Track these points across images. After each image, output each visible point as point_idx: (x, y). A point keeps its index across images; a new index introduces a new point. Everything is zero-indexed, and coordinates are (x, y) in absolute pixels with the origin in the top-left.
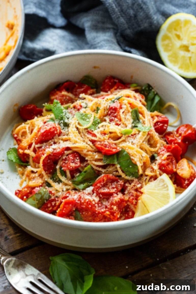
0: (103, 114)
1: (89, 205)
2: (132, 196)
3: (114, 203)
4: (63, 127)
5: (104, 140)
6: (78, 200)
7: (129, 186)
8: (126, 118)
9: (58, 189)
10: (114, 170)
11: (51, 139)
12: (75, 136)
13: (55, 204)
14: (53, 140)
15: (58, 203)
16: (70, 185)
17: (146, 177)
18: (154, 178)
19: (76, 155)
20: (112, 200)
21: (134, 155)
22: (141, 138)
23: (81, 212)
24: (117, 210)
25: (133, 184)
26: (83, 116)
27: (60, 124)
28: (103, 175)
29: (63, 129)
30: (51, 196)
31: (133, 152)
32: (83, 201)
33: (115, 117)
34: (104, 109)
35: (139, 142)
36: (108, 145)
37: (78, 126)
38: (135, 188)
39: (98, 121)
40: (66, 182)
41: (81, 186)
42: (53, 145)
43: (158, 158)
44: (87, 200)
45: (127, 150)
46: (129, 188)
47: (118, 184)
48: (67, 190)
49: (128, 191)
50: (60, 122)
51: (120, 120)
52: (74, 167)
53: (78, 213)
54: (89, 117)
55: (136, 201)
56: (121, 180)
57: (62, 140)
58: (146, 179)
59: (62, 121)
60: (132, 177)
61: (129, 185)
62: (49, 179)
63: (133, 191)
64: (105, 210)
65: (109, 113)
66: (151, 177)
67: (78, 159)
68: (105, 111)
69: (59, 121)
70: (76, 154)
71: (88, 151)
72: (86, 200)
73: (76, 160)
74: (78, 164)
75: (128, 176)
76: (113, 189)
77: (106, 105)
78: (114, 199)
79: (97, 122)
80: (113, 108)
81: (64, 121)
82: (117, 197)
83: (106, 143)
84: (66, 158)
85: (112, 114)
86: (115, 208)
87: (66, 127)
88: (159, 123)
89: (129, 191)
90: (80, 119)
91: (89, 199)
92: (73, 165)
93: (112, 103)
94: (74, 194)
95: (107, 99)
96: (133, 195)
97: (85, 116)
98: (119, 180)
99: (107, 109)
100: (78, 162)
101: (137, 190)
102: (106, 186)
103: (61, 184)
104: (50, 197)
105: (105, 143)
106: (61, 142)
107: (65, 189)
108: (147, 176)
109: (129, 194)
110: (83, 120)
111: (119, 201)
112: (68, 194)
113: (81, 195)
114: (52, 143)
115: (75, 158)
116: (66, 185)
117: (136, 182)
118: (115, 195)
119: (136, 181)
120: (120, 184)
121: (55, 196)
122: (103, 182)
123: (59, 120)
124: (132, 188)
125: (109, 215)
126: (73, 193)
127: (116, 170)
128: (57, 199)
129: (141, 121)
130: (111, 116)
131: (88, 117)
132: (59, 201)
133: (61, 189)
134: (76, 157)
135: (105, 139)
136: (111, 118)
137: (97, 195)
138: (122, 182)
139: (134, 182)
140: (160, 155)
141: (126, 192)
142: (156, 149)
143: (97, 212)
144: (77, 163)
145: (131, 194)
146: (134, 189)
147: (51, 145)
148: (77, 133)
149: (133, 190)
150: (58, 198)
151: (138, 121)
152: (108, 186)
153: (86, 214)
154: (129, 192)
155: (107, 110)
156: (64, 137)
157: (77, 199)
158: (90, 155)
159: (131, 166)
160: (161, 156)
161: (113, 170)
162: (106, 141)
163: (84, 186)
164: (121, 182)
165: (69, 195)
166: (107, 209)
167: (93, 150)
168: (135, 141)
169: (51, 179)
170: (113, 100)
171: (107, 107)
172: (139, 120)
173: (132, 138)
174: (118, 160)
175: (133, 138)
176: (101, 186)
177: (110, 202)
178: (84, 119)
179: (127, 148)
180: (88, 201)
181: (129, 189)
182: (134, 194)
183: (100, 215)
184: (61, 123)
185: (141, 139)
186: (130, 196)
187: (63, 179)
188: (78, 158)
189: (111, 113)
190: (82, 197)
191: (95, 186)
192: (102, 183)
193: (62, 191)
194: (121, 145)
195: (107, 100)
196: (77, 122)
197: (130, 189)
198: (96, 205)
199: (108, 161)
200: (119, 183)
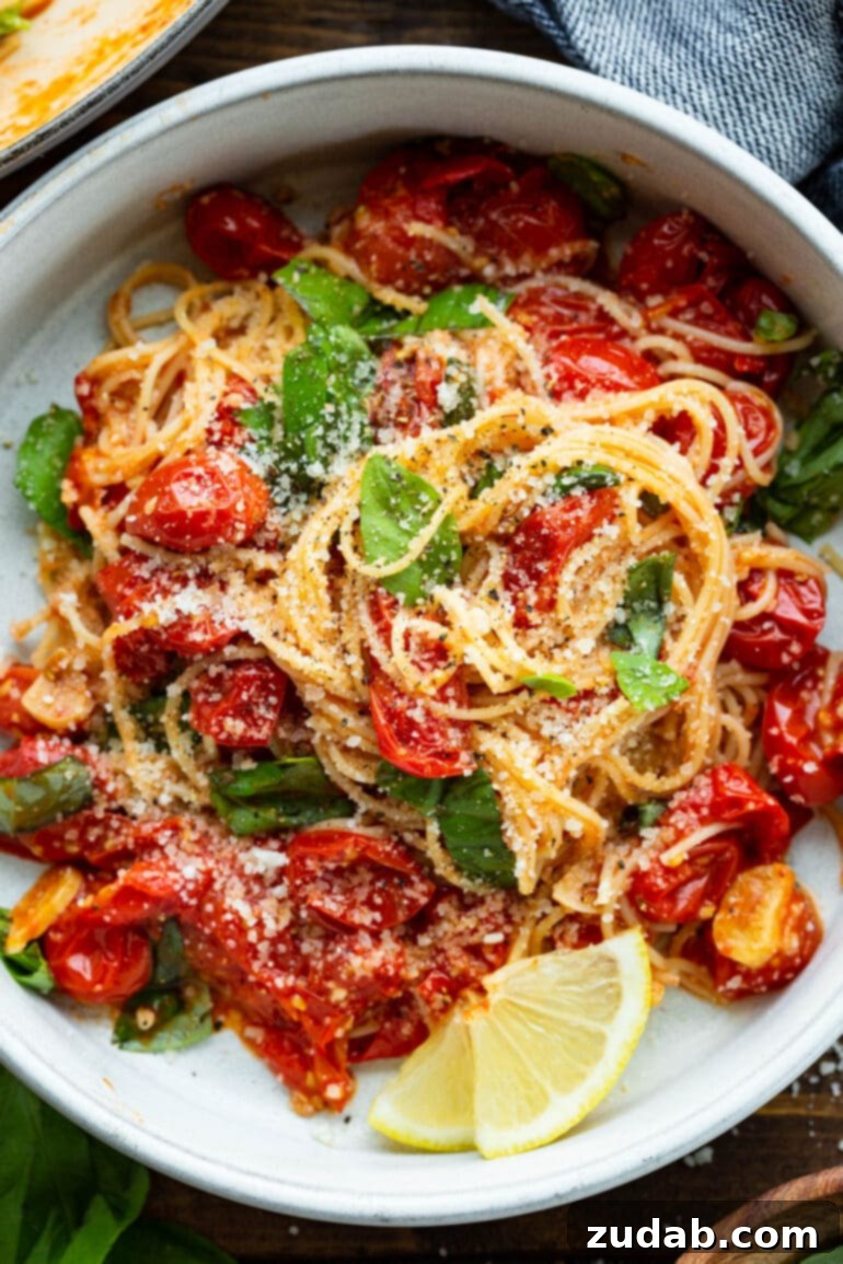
0: (489, 528)
1: (226, 938)
2: (441, 968)
3: (344, 976)
4: (288, 493)
5: (413, 693)
6: (192, 894)
7: (449, 921)
8: (592, 592)
9: (138, 785)
10: (412, 826)
11: (192, 553)
12: (303, 597)
13: (101, 839)
14: (202, 560)
15: (111, 844)
16: (197, 789)
17: (549, 909)
18: (581, 923)
19: (272, 686)
20: (340, 957)
21: (522, 822)
22: (608, 731)
23: (192, 936)
24: (343, 1005)
25: (468, 922)
26: (396, 493)
27: (280, 475)
28: (351, 824)
29: (286, 503)
30: (96, 799)
31: (520, 806)
32: (209, 908)
33: (536, 576)
34: (505, 511)
35: (586, 748)
36: (419, 731)
37: (345, 547)
38: (474, 939)
39: (450, 556)
40: (188, 767)
41: (244, 818)
42: (192, 586)
43: (650, 834)
44: (228, 917)
45: (502, 783)
46: (446, 926)
47: (404, 896)
48: (180, 804)
49: (435, 937)
50: (283, 466)
51: (550, 605)
52: (236, 738)
53: (176, 935)
54: (424, 505)
55: (448, 999)
56: (422, 880)
57: (246, 569)
58: (544, 916)
59: (294, 467)
60: (481, 885)
61: (453, 915)
62: (123, 707)
63: (454, 951)
64: (291, 980)
65: (520, 540)
66: (574, 917)
67: (269, 707)
68: (506, 524)
69: (277, 463)
70: (272, 681)
71: (332, 697)
72: (224, 912)
73: (262, 711)
74: (259, 731)
75: (465, 873)
76: (365, 909)
77: (523, 495)
78: (348, 962)
79: (443, 558)
80: (545, 531)
81: (301, 468)
82: (368, 959)
83: (417, 715)
84: (220, 676)
85: (528, 554)
86: (339, 995)
87: (303, 497)
88: (767, 625)
89: (441, 939)
90: (378, 501)
91: (236, 913)
92: (234, 727)
93: (558, 490)
94: (190, 847)
95: (544, 463)
96: (449, 968)
97: (412, 492)
98: (415, 878)
99: (517, 520)
100: (265, 720)
101: (475, 951)
102: (347, 874)
103: (161, 764)
104: (89, 802)
105: (410, 713)
106: (236, 581)
107: (165, 799)
108: (555, 904)
109: (434, 953)
110: (384, 513)
111: (364, 978)
112: (168, 833)
113: (215, 874)
114: (191, 573)
115: (264, 694)
116: (181, 777)
117: (492, 914)
118: (365, 940)
119: (492, 909)
120: (413, 901)
121: (114, 805)
122: (334, 861)
123: (283, 454)
124: (460, 934)
125: (298, 1012)
126: (189, 841)
127: (419, 826)
128: (115, 823)
129: (670, 609)
130: (519, 557)
131: (418, 507)
132: (122, 839)
133: (153, 788)
134: (270, 693)
135: (423, 695)
136: (514, 572)
137: (292, 896)
138: (424, 894)
139: (482, 913)
140: (668, 825)
141: (424, 941)
142: (668, 783)
143: (252, 978)
144: (260, 722)
145: (440, 959)
146: (464, 944)
147: (184, 581)
148: (316, 587)
149: (458, 945)
150: (121, 821)
151: (653, 605)
152: (355, 880)
153: (210, 955)
154: (440, 946)
155: (511, 519)
156: (262, 560)
157: (191, 886)
158: (329, 717)
159: (491, 849)
160: (669, 834)
161: (409, 822)
162: (420, 702)
163: (256, 826)
164: (418, 892)
165: (172, 836)
166: (301, 983)
167: (357, 700)
168: (566, 739)
169: (132, 712)
170: (566, 481)
171: (519, 505)
172: (660, 602)
173: (568, 710)
174: (441, 801)
175: (570, 715)
176: (320, 873)
177: (330, 958)
178: (393, 512)
179: (504, 775)
180: (232, 922)
181: (445, 933)
182: (453, 966)
183: (263, 992)
184: (287, 471)
185: (605, 736)
186: (434, 965)
187: (180, 746)
188: (273, 700)
189: (527, 545)
190: (217, 886)
191: (293, 862)
192: (331, 866)
193: (151, 802)
194: (488, 743)
195: (540, 469)
196: (354, 514)
197: (450, 935)
198: (263, 947)
199: (395, 785)
200: (409, 892)
